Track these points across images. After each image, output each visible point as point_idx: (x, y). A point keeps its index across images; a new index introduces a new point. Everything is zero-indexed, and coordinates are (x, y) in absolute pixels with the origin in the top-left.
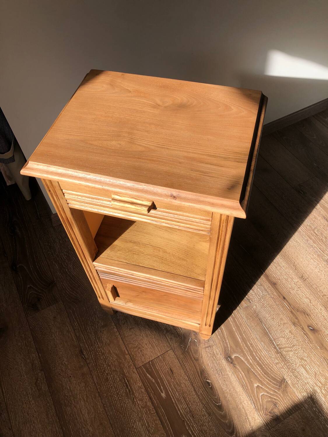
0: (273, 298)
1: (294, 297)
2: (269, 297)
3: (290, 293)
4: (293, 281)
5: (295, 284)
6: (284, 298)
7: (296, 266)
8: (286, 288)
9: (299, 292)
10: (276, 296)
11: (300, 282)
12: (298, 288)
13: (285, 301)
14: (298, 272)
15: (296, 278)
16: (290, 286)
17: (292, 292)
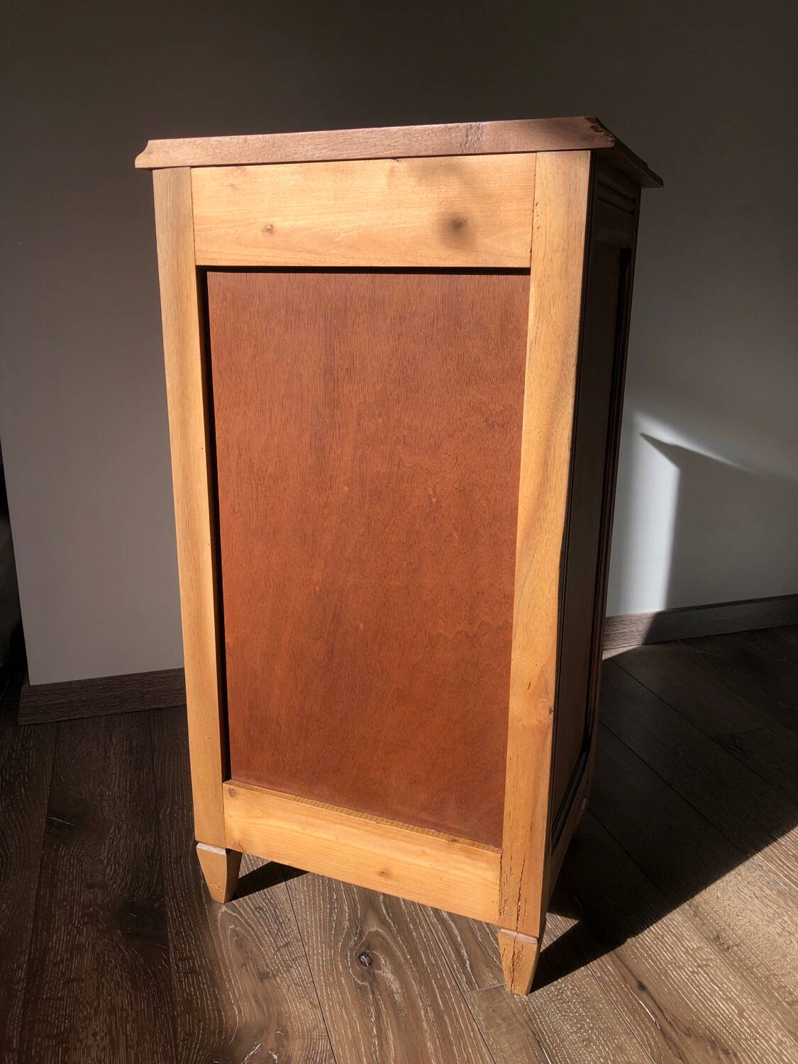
0: (601, 979)
1: (681, 989)
2: (587, 975)
3: (666, 975)
4: (683, 946)
5: (687, 952)
6: (642, 987)
7: (698, 906)
8: (652, 959)
9: (701, 978)
10: (612, 976)
11: (708, 952)
12: (699, 966)
13: (644, 996)
14: (703, 924)
15: (696, 938)
16: (669, 957)
17: (673, 974)
